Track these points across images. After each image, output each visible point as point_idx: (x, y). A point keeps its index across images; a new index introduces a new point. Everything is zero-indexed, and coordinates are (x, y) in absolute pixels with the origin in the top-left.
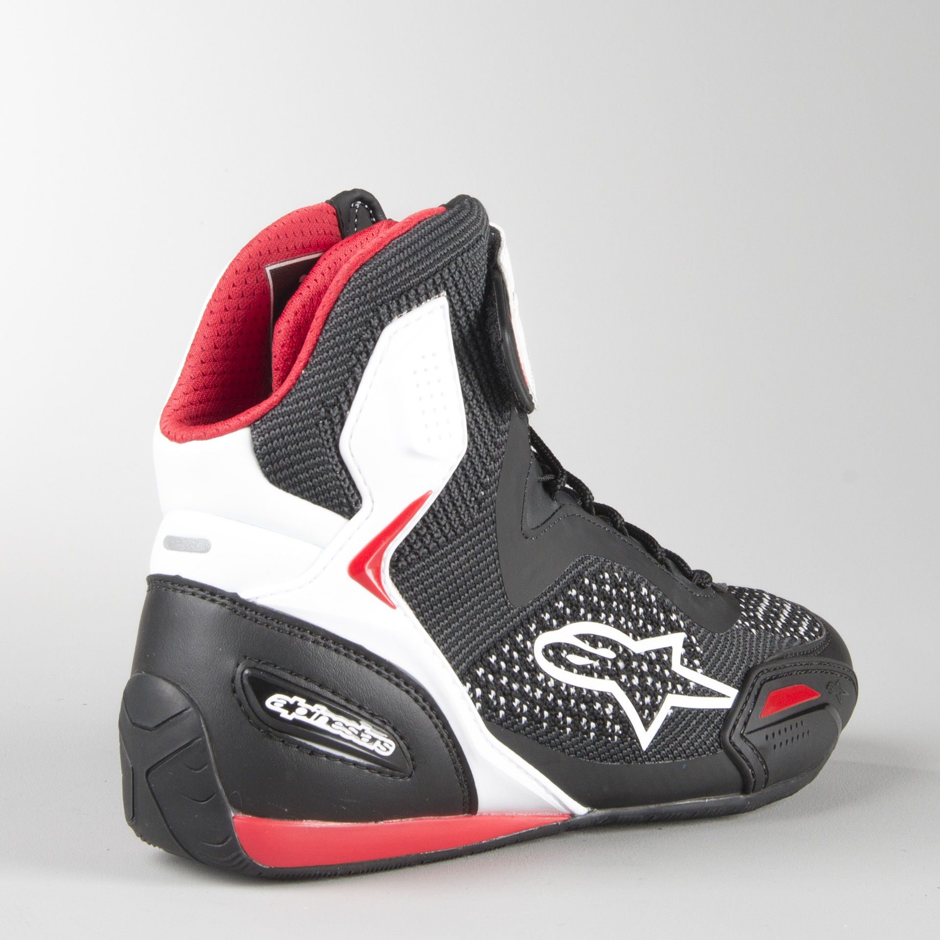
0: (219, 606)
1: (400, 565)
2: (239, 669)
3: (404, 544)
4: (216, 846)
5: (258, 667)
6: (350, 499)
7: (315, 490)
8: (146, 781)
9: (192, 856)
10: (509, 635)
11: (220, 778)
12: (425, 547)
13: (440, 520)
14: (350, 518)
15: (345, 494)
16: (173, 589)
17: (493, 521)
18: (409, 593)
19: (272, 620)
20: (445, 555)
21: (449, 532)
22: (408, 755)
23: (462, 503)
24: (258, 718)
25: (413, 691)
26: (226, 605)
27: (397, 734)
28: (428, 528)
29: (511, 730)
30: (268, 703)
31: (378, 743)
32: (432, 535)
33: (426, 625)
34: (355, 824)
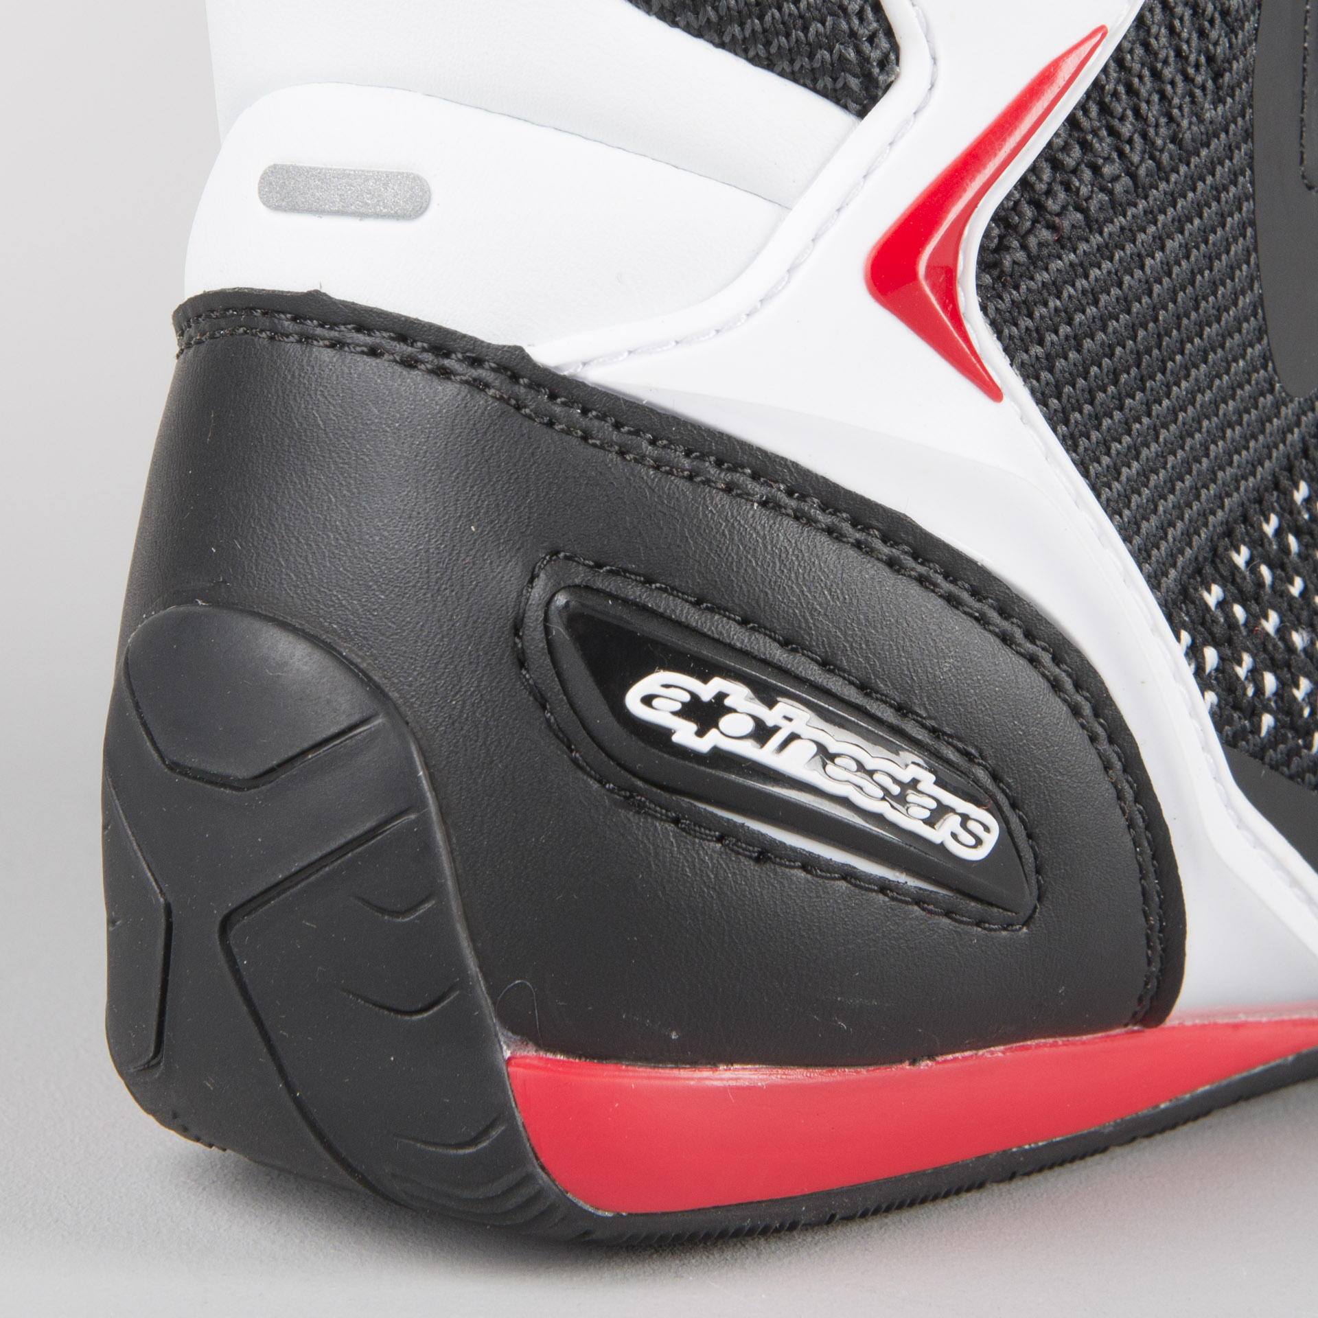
0: (465, 389)
1: (1007, 262)
2: (538, 592)
3: (1017, 195)
4: (452, 1152)
5: (599, 584)
6: (866, 47)
7: (761, 17)
8: (219, 949)
9: (364, 1181)
10: (1277, 485)
11: (473, 938)
12: (1078, 208)
13: (1116, 123)
14: (862, 114)
15: (853, 34)
16: (301, 335)
17: (1246, 131)
18: (1032, 352)
19: (637, 433)
20: (1129, 234)
21: (1142, 161)
22: (1028, 856)
23: (1177, 71)
24: (601, 747)
25: (1046, 658)
26: (487, 386)
27: (1003, 791)
28: (1085, 146)
29: (1282, 774)
30: (633, 700)
31: (952, 822)
32: (1096, 169)
33: (1075, 451)
34: (863, 1071)
